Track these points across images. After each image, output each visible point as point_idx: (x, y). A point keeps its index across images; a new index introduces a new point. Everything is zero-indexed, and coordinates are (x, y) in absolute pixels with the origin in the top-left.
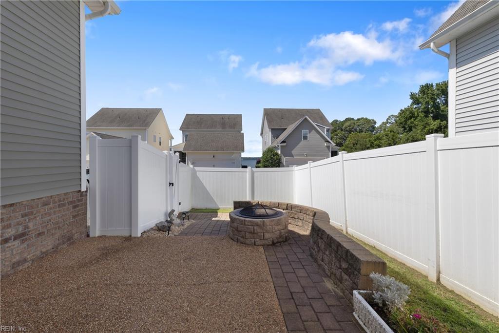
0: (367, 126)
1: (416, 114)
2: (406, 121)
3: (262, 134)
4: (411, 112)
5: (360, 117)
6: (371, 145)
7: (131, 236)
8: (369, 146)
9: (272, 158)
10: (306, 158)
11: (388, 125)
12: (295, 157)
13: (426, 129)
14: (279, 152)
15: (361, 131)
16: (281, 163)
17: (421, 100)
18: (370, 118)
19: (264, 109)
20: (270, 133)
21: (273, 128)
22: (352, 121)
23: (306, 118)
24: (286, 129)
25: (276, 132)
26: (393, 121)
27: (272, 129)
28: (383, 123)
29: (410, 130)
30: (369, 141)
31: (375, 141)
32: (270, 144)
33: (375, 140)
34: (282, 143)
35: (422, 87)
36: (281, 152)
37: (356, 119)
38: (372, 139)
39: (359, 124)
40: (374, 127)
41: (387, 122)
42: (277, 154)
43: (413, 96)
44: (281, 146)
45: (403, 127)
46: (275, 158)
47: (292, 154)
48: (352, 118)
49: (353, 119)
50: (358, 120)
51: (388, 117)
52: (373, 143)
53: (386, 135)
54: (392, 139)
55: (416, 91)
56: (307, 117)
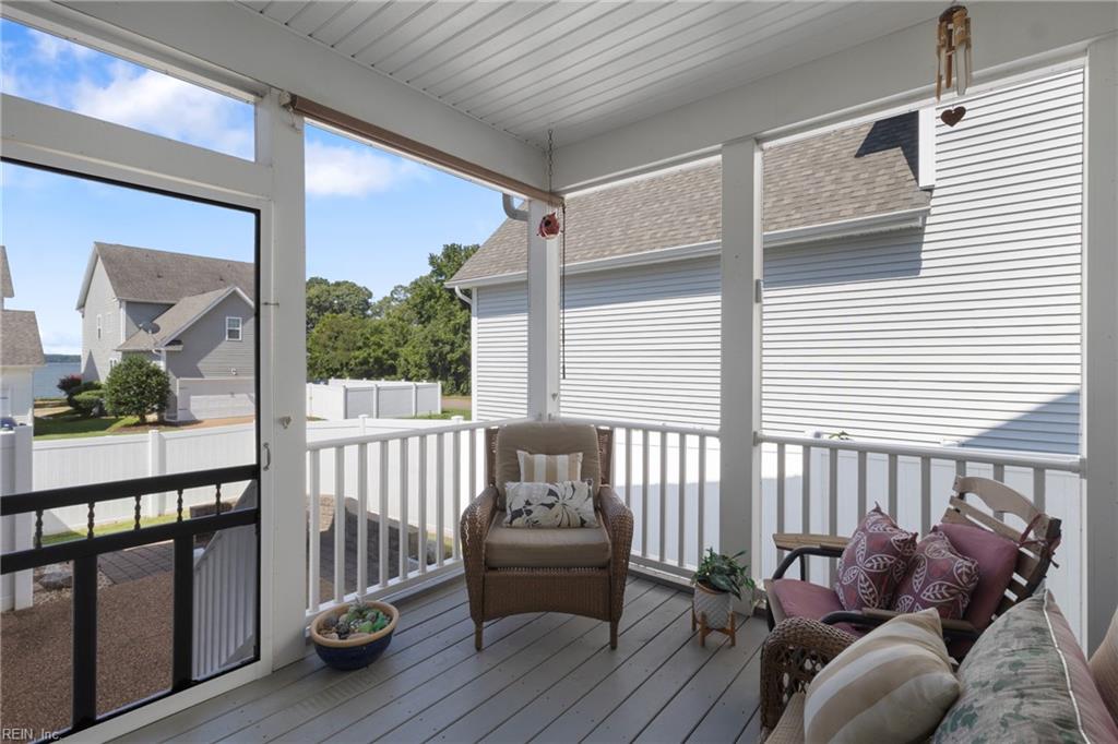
0: (355, 300)
1: (438, 291)
2: (423, 303)
3: (81, 306)
4: (430, 289)
5: (341, 280)
6: (364, 343)
7: (13, 609)
8: (360, 344)
9: (143, 382)
10: (235, 378)
11: (393, 304)
12: (206, 378)
13: (452, 322)
14: (162, 365)
15: (342, 309)
16: (169, 392)
17: (444, 270)
18: (360, 284)
19: (97, 244)
20: (123, 312)
21: (131, 299)
22: (324, 287)
23: (235, 293)
24: (172, 305)
25: (144, 312)
26: (402, 297)
27: (128, 303)
28: (385, 298)
29: (429, 319)
30: (362, 335)
31: (372, 336)
32: (123, 340)
33: (372, 334)
34: (169, 344)
35: (447, 247)
36: (168, 366)
37: (332, 281)
38: (367, 331)
39: (337, 293)
40: (368, 306)
41: (393, 299)
42: (157, 372)
43: (432, 260)
44: (167, 352)
45: (419, 313)
46: (154, 381)
47: (198, 370)
48: (324, 278)
49: (325, 282)
50: (338, 284)
51: (392, 289)
52: (368, 339)
53: (391, 325)
54: (401, 332)
55: (439, 252)
56: (238, 290)
